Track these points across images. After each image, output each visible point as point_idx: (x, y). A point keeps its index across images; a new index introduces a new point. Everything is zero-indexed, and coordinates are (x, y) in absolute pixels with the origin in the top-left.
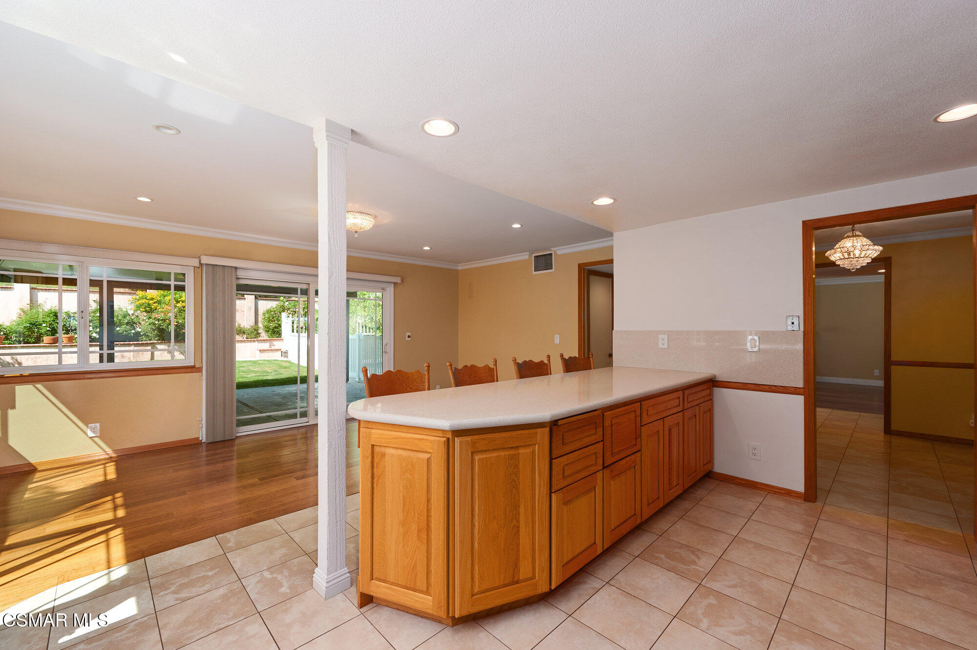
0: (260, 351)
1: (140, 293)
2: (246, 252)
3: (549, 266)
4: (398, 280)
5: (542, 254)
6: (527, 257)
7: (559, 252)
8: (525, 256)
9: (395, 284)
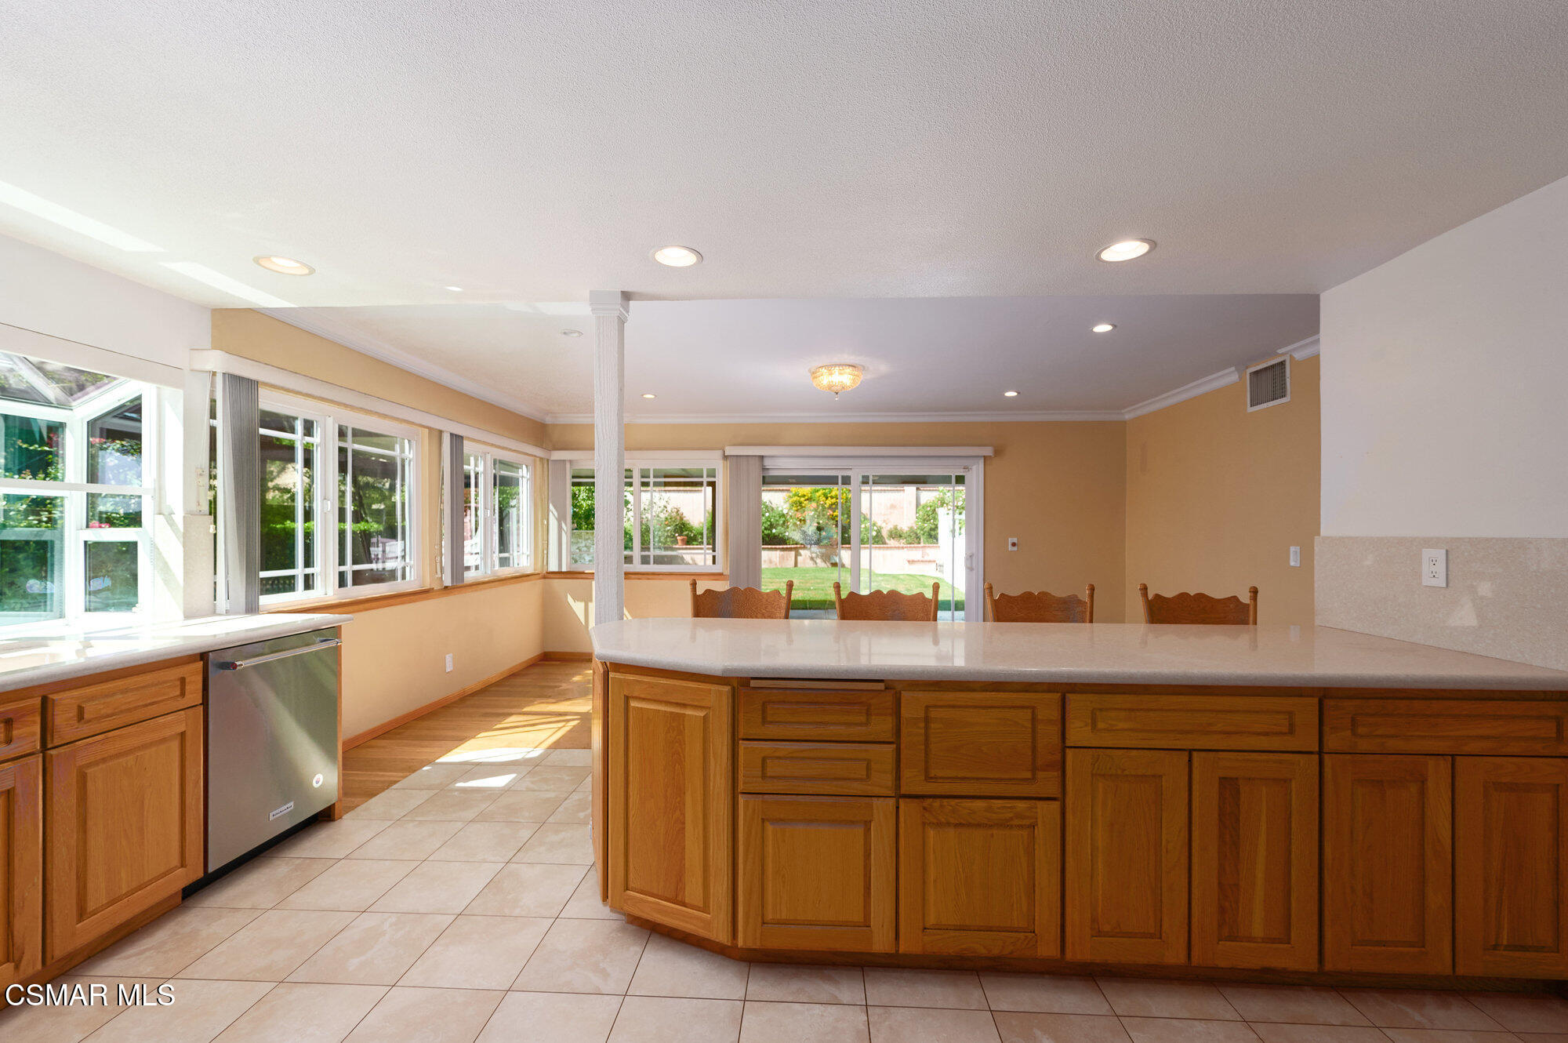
0: (909, 561)
1: (794, 488)
2: (772, 436)
3: (1279, 392)
4: (988, 451)
5: (1265, 365)
6: (1235, 377)
7: (1298, 356)
8: (1229, 377)
9: (985, 458)
